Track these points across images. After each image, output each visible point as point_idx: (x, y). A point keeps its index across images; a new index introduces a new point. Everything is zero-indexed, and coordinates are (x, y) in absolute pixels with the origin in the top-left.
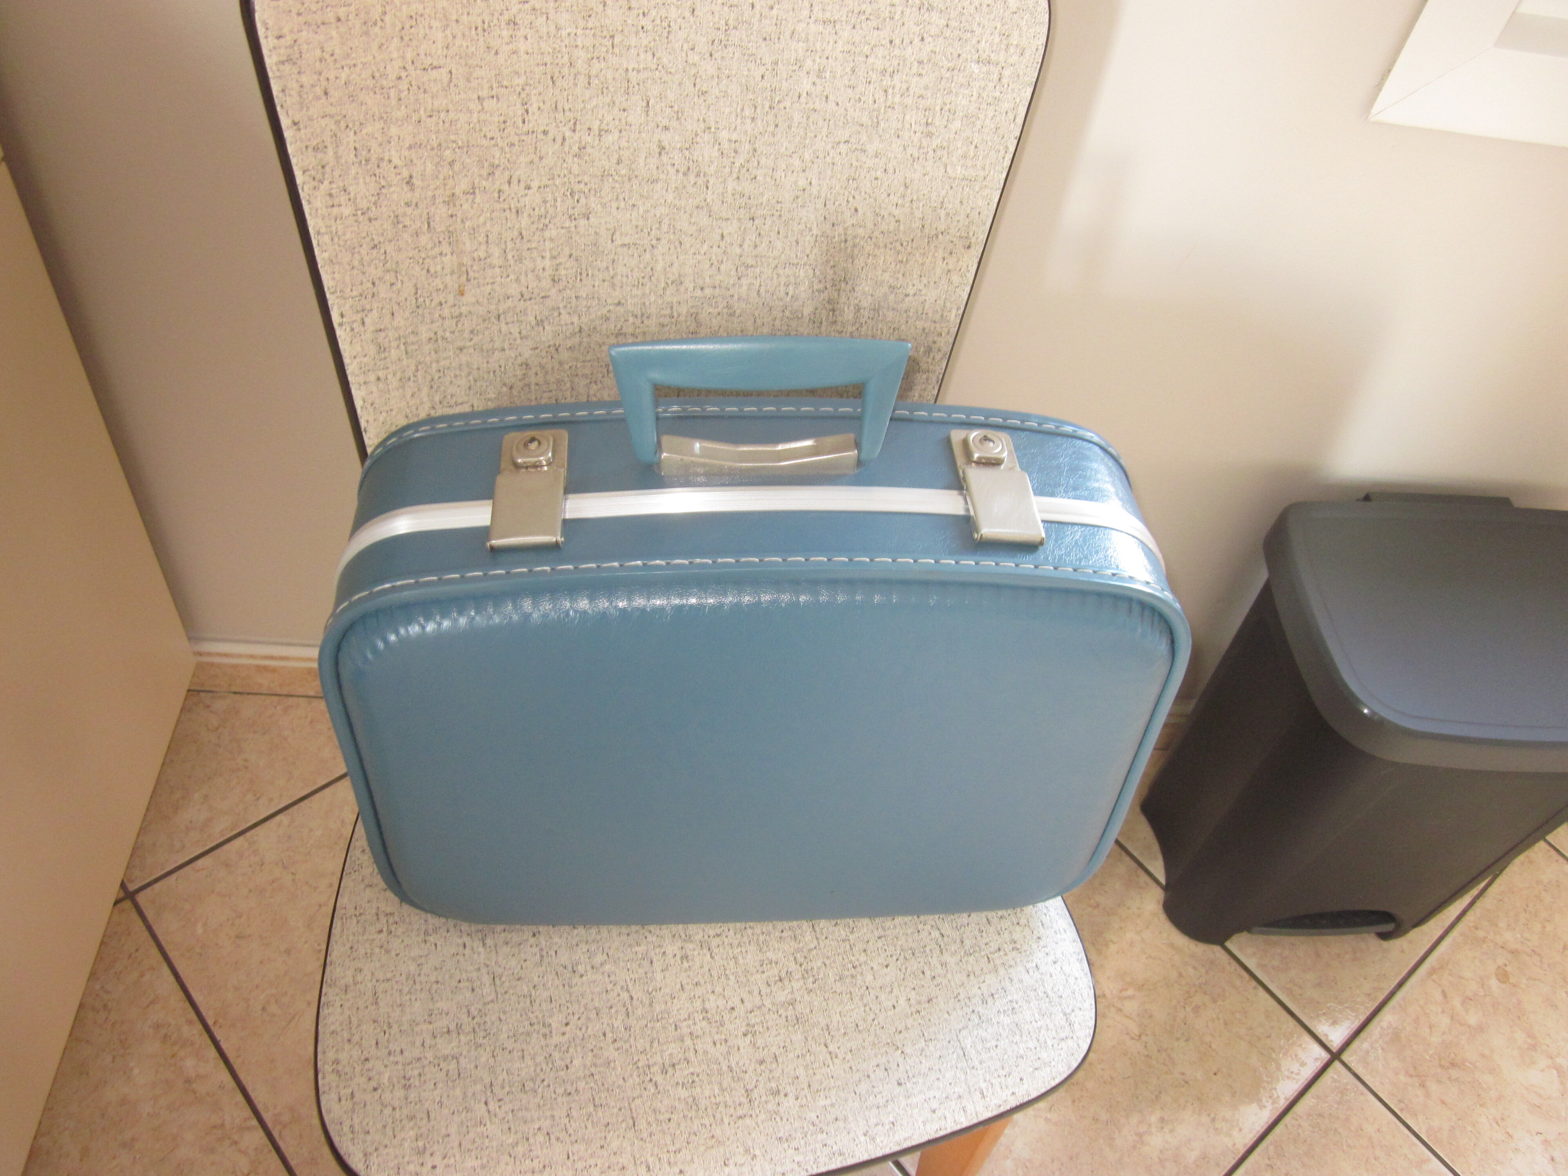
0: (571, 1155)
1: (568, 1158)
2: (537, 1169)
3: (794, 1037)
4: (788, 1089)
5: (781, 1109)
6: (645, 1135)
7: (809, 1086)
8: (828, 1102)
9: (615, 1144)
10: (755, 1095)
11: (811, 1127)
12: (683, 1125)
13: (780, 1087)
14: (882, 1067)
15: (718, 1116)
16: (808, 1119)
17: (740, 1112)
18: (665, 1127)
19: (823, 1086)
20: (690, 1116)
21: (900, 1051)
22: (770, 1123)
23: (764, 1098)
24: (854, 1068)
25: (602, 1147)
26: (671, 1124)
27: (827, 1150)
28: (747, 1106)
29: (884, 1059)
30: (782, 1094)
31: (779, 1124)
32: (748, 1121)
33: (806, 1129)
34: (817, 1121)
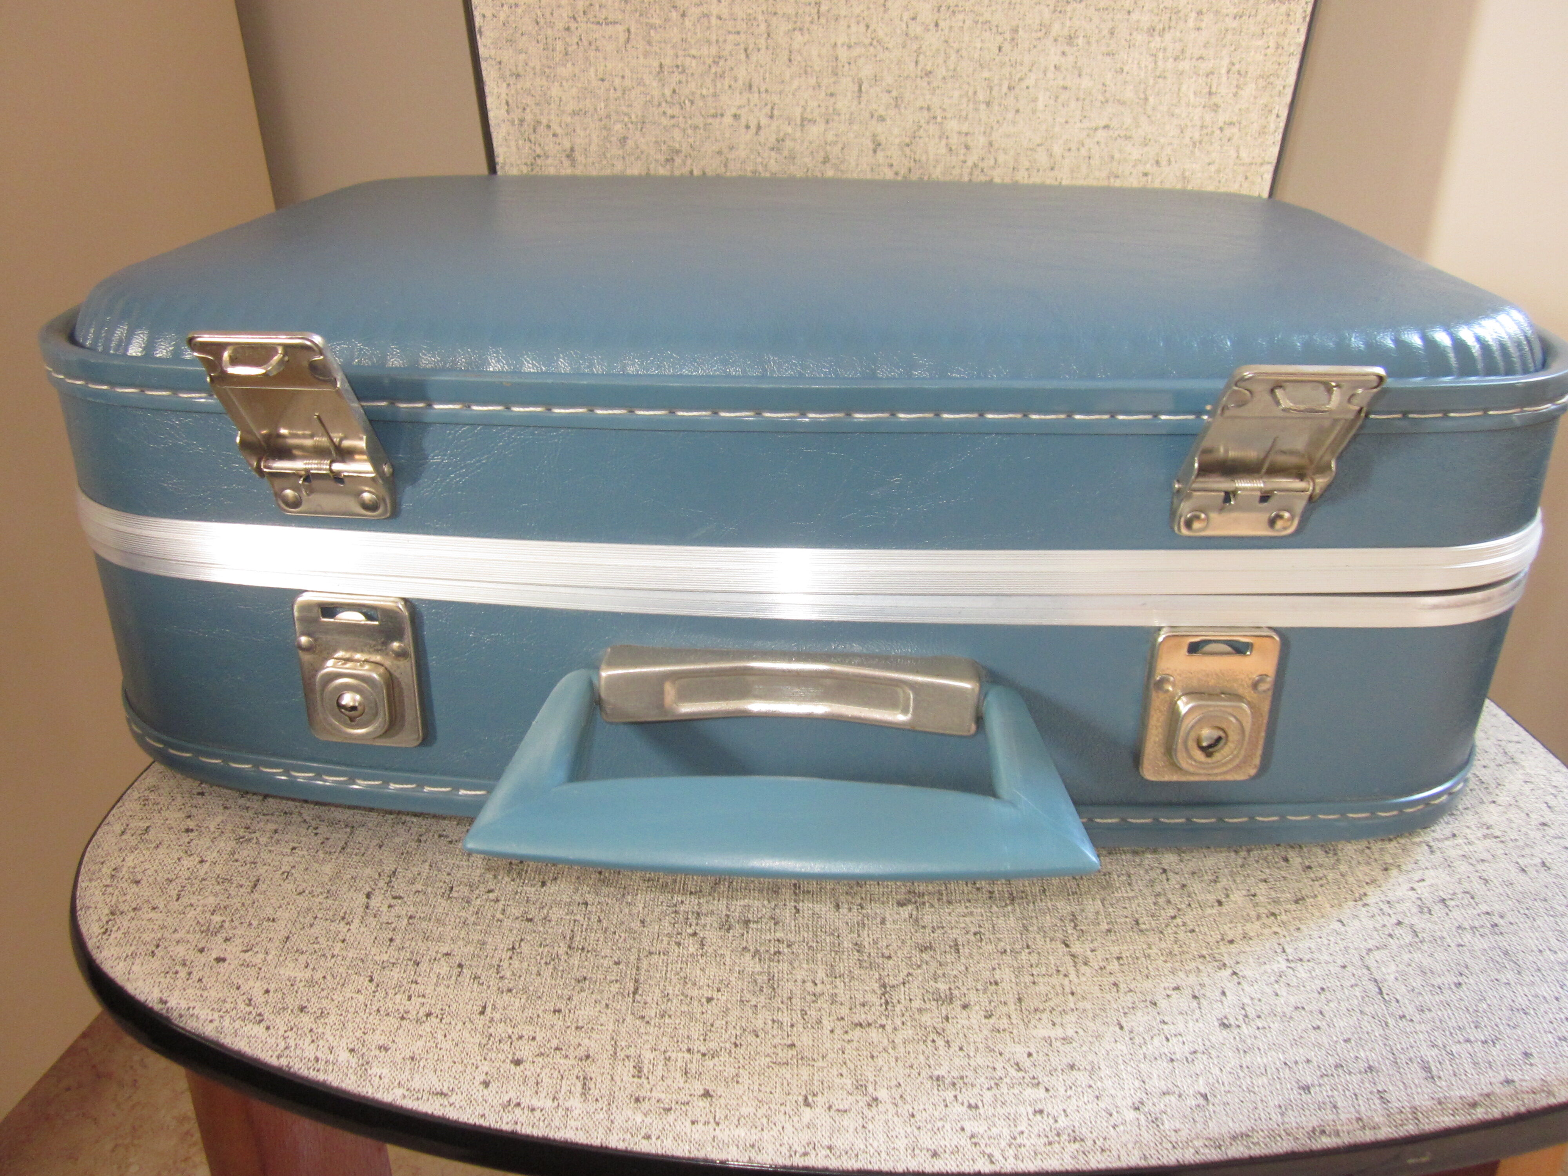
0: (489, 1010)
1: (482, 1013)
2: (412, 1015)
3: (1001, 922)
4: (972, 997)
5: (951, 1029)
6: (651, 1012)
7: (1020, 1000)
8: (1059, 1032)
9: (585, 1013)
10: (900, 995)
11: (1012, 1072)
12: (735, 1013)
13: (956, 992)
14: (1188, 992)
15: (812, 1013)
16: (1007, 1055)
17: (861, 1016)
18: (696, 1007)
19: (1051, 1004)
20: (753, 1003)
21: (1229, 971)
22: (922, 1046)
23: (917, 1004)
24: (1122, 986)
25: (557, 1011)
26: (710, 1008)
27: (1041, 1124)
28: (877, 1009)
29: (1192, 979)
30: (958, 1003)
31: (942, 1052)
32: (874, 1034)
33: (1000, 1073)
34: (1027, 1063)
